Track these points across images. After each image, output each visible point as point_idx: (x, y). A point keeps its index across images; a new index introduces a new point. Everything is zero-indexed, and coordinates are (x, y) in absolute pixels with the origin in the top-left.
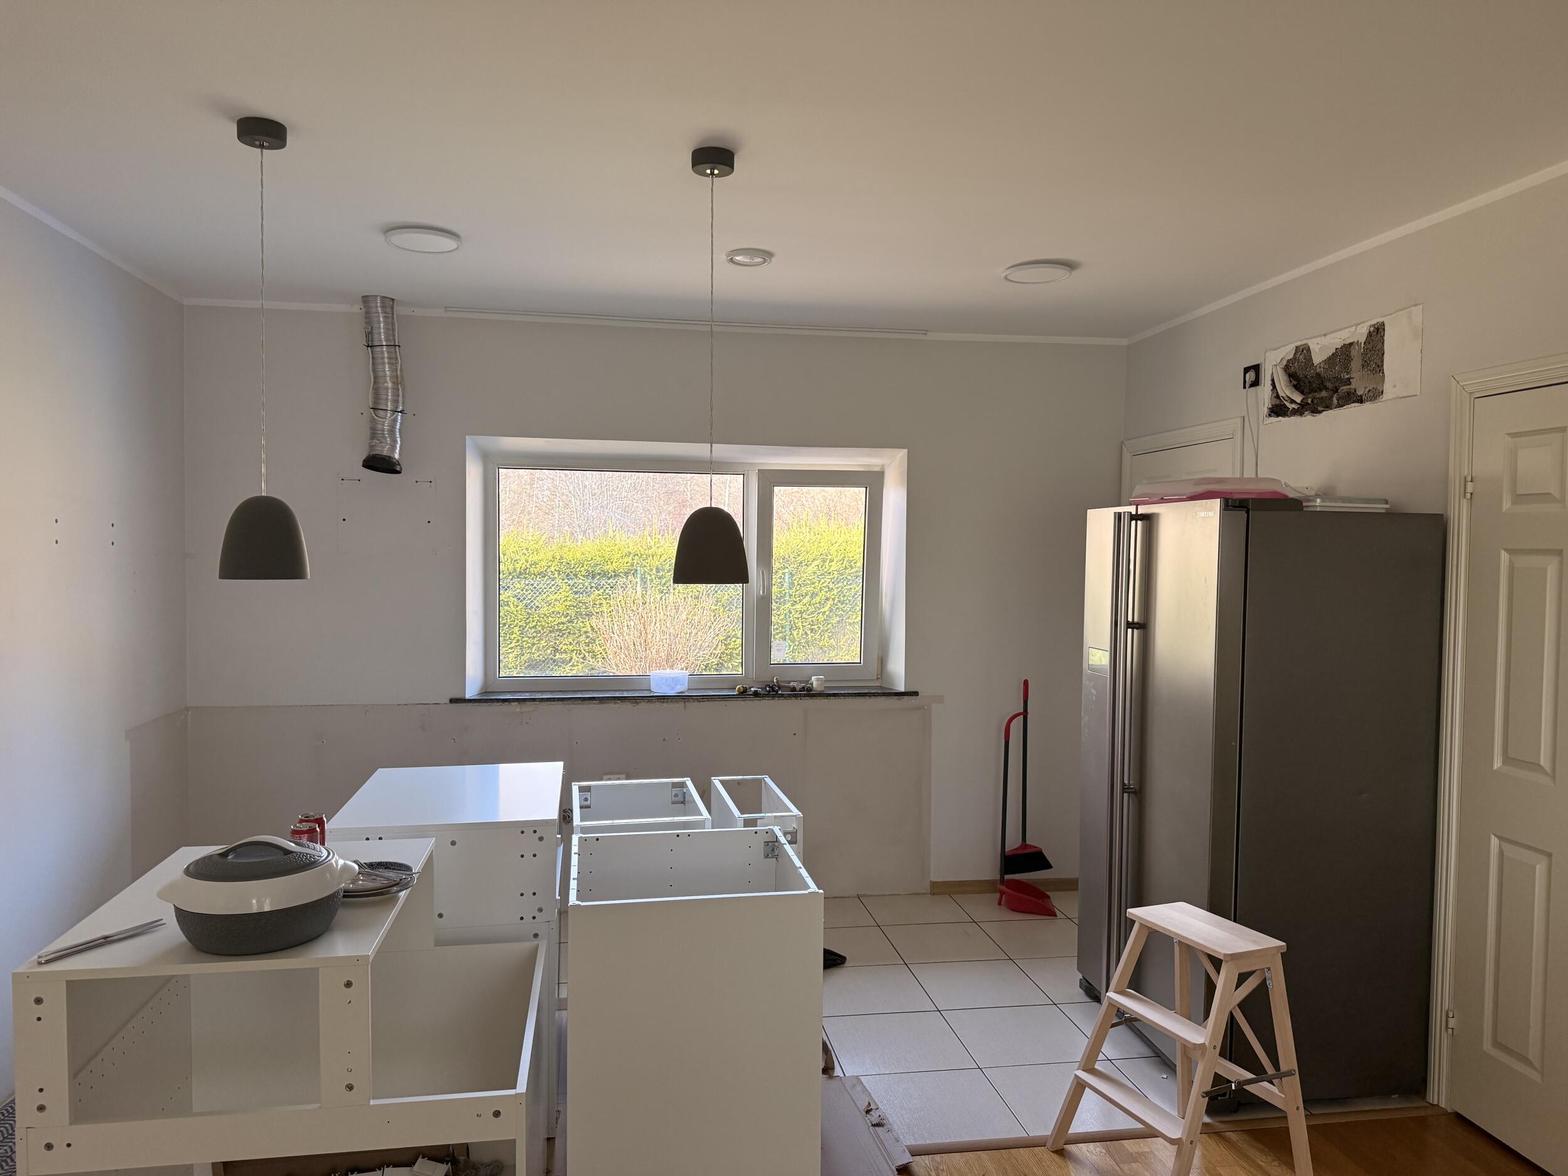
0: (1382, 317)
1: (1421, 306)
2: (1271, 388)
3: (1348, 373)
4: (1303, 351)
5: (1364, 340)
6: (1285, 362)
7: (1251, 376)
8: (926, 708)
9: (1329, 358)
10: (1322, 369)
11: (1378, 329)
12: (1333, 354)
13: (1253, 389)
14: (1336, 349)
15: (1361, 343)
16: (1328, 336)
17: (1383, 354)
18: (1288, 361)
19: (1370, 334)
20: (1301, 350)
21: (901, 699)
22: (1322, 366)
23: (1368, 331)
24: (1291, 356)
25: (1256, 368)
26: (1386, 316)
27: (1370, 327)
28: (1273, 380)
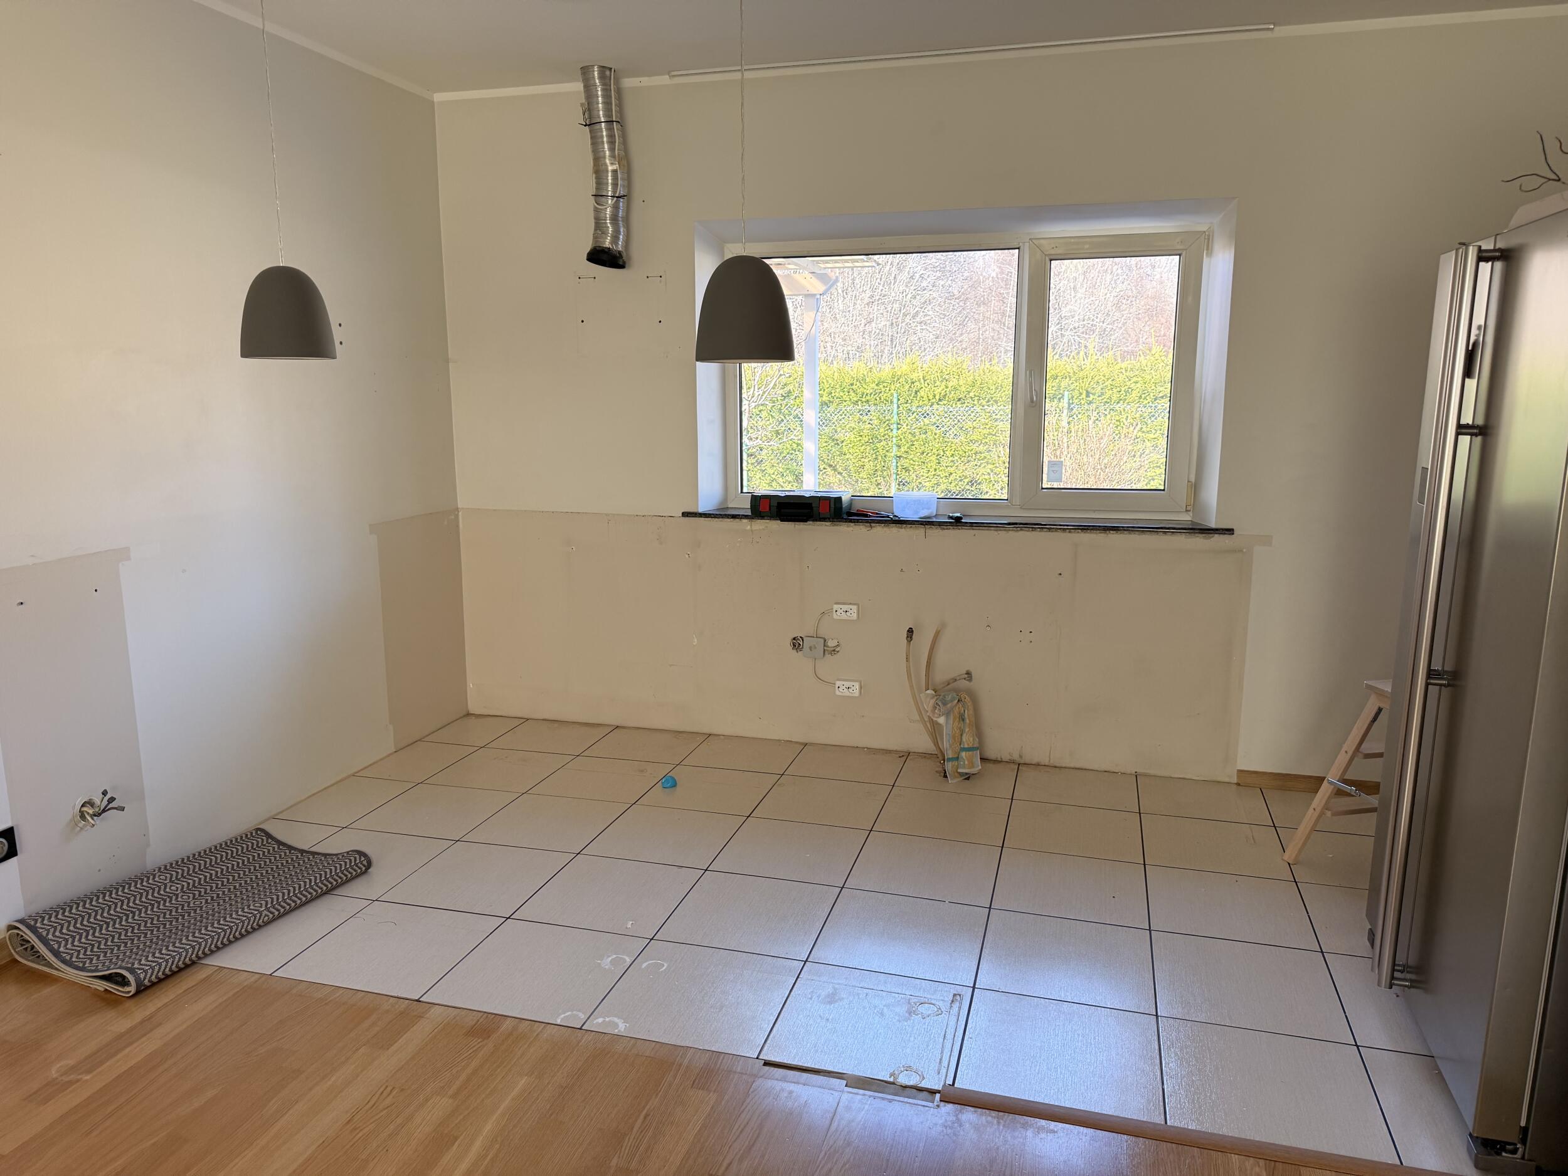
8: (1244, 550)
21: (1211, 538)
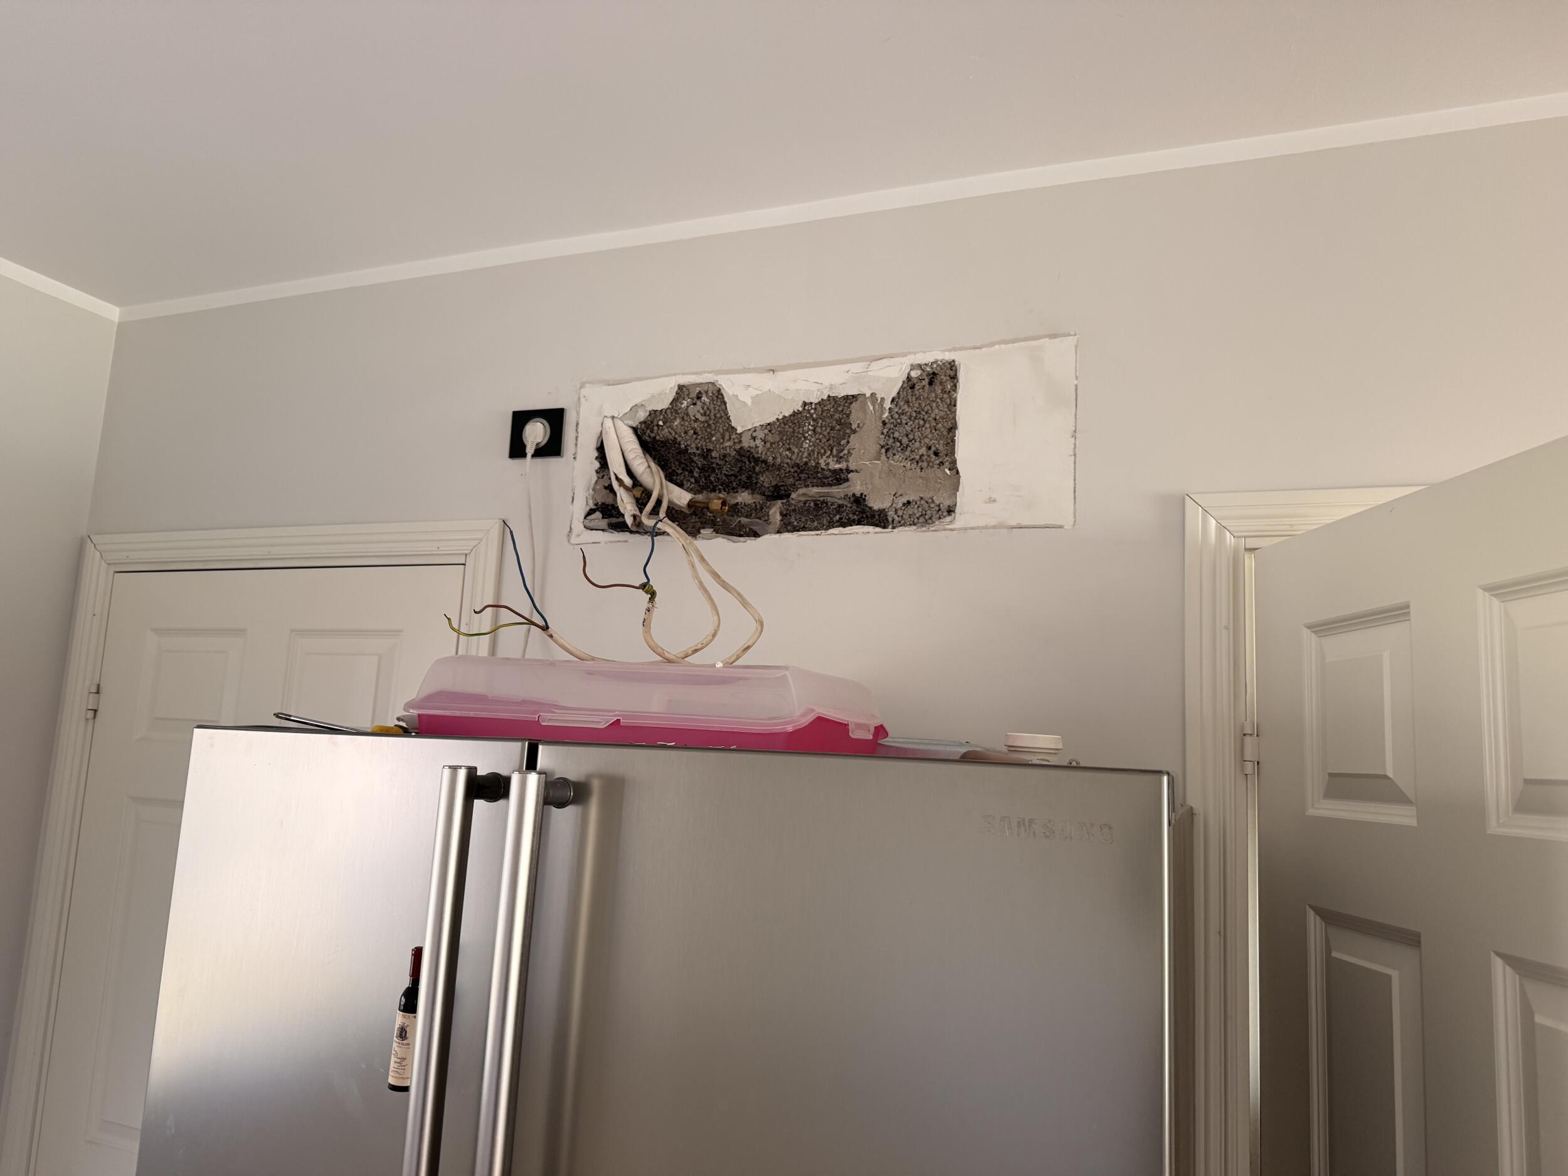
0: (950, 351)
1: (1072, 341)
2: (597, 465)
3: (839, 459)
4: (699, 398)
5: (894, 394)
6: (642, 415)
7: (536, 433)
9: (785, 421)
10: (758, 442)
11: (933, 377)
12: (794, 414)
13: (539, 461)
14: (805, 404)
15: (883, 399)
16: (779, 374)
17: (953, 428)
18: (654, 413)
19: (910, 384)
20: (694, 395)
22: (760, 434)
23: (904, 377)
24: (664, 404)
25: (555, 418)
26: (960, 349)
27: (913, 367)
28: (601, 449)
